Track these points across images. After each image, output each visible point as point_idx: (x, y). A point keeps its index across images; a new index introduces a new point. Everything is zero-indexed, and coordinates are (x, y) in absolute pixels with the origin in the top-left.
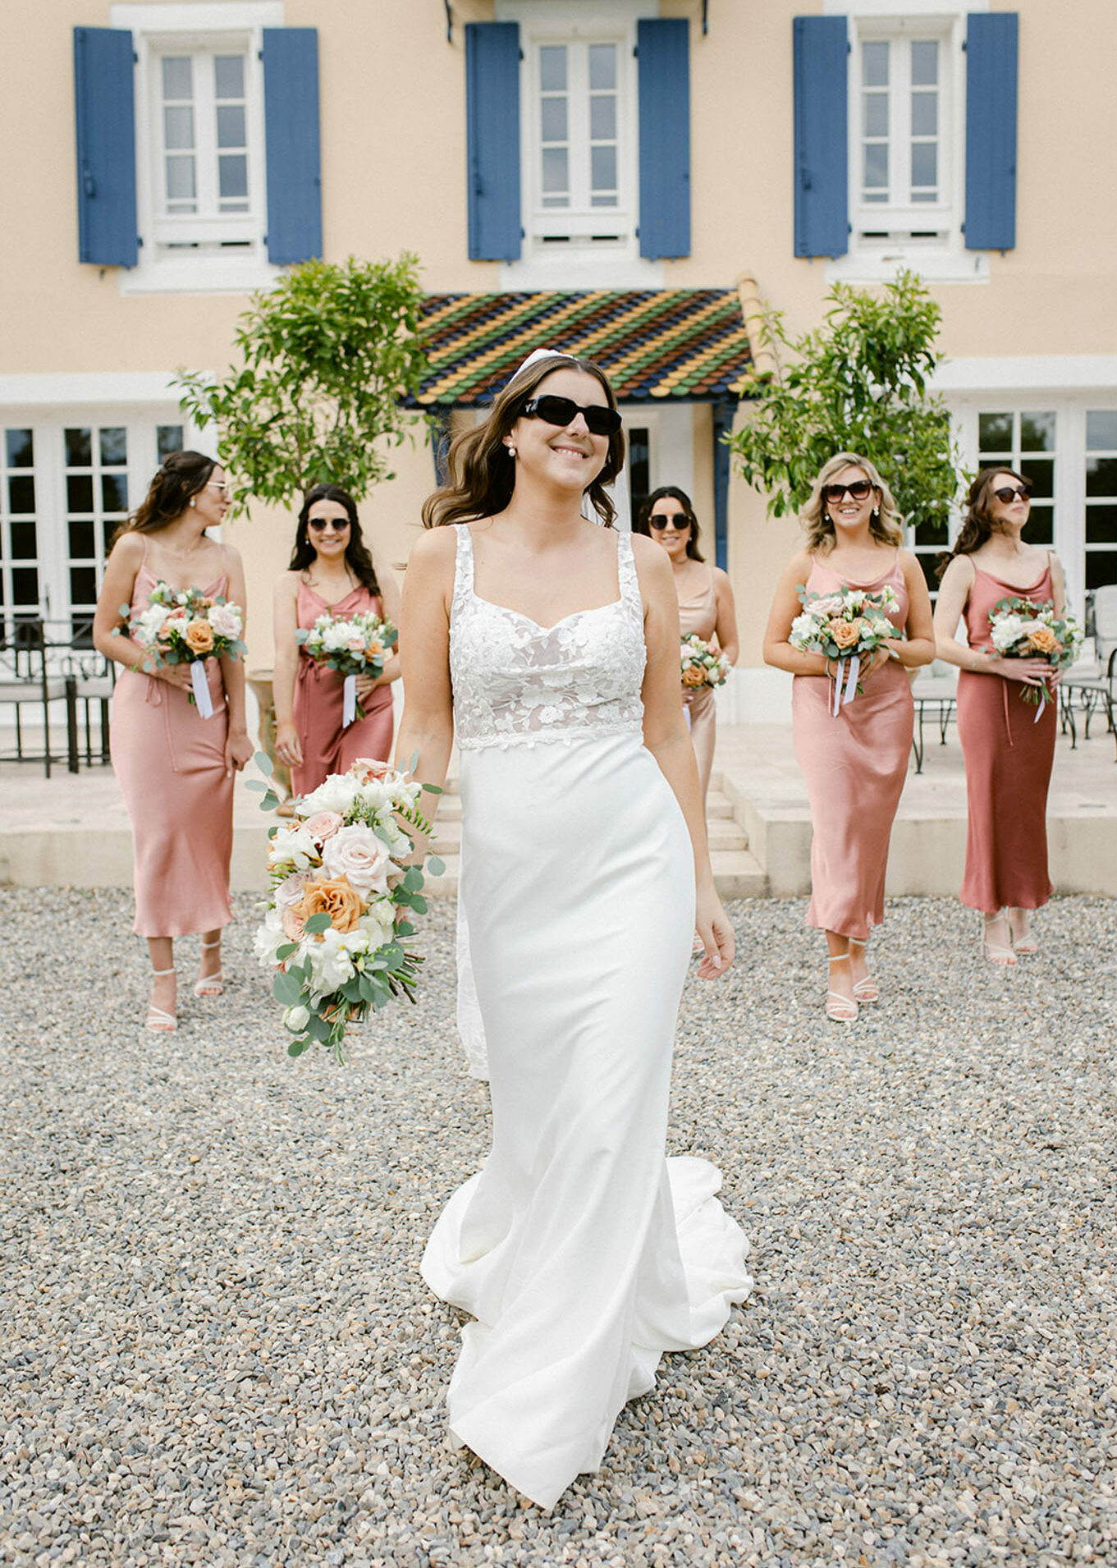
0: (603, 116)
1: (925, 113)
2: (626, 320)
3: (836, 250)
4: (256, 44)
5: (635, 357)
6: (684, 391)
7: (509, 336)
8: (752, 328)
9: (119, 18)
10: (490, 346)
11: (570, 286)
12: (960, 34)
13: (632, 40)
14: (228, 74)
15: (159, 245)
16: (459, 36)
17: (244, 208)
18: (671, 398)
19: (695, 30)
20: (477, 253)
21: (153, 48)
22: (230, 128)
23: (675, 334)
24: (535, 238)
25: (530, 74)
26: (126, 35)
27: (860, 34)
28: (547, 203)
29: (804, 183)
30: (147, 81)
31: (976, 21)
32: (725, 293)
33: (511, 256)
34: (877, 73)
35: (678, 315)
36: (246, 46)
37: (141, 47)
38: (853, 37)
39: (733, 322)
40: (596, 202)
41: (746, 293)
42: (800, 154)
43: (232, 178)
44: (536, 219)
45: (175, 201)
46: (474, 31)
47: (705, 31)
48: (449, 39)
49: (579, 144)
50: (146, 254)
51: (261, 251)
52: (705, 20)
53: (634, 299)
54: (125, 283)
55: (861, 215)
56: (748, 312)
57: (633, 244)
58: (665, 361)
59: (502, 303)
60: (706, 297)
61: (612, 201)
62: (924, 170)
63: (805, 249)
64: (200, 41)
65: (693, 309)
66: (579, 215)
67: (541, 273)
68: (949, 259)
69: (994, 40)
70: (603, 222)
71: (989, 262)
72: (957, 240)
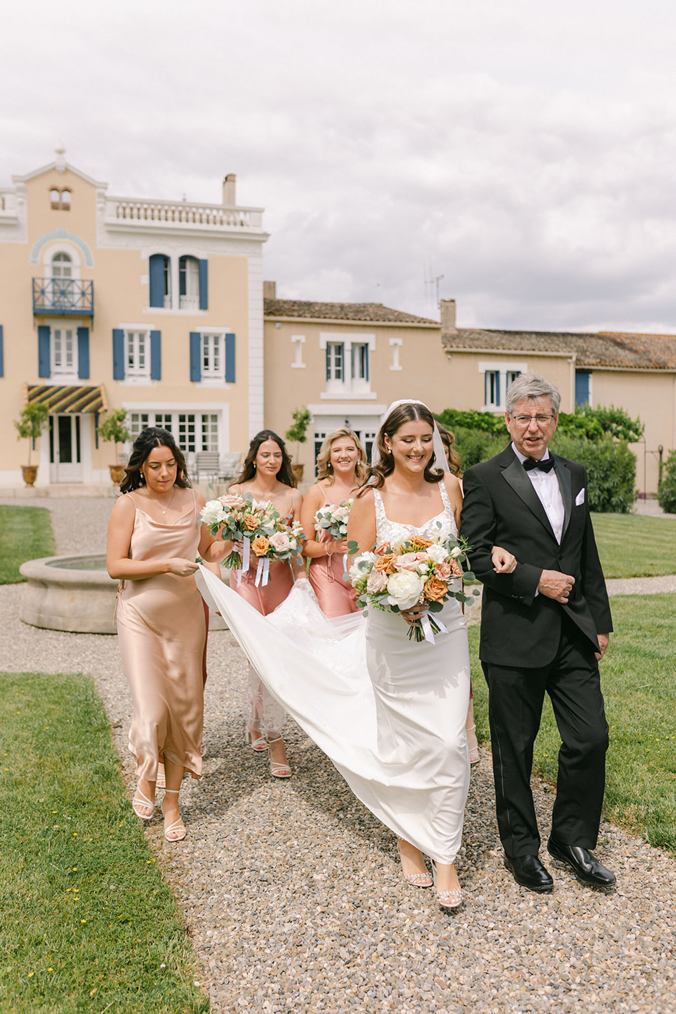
0: (69, 347)
1: (142, 349)
2: (76, 393)
3: (123, 379)
5: (79, 403)
6: (89, 410)
7: (50, 396)
8: (103, 397)
10: (46, 398)
11: (62, 384)
12: (149, 334)
13: (76, 332)
16: (36, 328)
18: (84, 412)
19: (90, 330)
20: (41, 375)
23: (87, 396)
24: (54, 373)
25: (52, 337)
27: (126, 332)
28: (56, 365)
29: (115, 364)
31: (152, 332)
32: (98, 388)
33: (49, 377)
34: (131, 340)
35: (88, 392)
38: (125, 334)
39: (98, 395)
40: (68, 365)
41: (102, 388)
42: (114, 357)
44: (54, 368)
46: (40, 328)
47: (92, 331)
48: (34, 329)
49: (64, 352)
52: (92, 328)
53: (78, 388)
55: (128, 371)
56: (103, 393)
57: (77, 375)
58: (85, 403)
59: (47, 388)
60: (93, 389)
61: (72, 365)
62: (142, 361)
63: (115, 378)
65: (90, 391)
66: (64, 367)
67: (56, 381)
68: (147, 381)
69: (156, 336)
70: (69, 369)
71: (156, 383)
72: (149, 378)
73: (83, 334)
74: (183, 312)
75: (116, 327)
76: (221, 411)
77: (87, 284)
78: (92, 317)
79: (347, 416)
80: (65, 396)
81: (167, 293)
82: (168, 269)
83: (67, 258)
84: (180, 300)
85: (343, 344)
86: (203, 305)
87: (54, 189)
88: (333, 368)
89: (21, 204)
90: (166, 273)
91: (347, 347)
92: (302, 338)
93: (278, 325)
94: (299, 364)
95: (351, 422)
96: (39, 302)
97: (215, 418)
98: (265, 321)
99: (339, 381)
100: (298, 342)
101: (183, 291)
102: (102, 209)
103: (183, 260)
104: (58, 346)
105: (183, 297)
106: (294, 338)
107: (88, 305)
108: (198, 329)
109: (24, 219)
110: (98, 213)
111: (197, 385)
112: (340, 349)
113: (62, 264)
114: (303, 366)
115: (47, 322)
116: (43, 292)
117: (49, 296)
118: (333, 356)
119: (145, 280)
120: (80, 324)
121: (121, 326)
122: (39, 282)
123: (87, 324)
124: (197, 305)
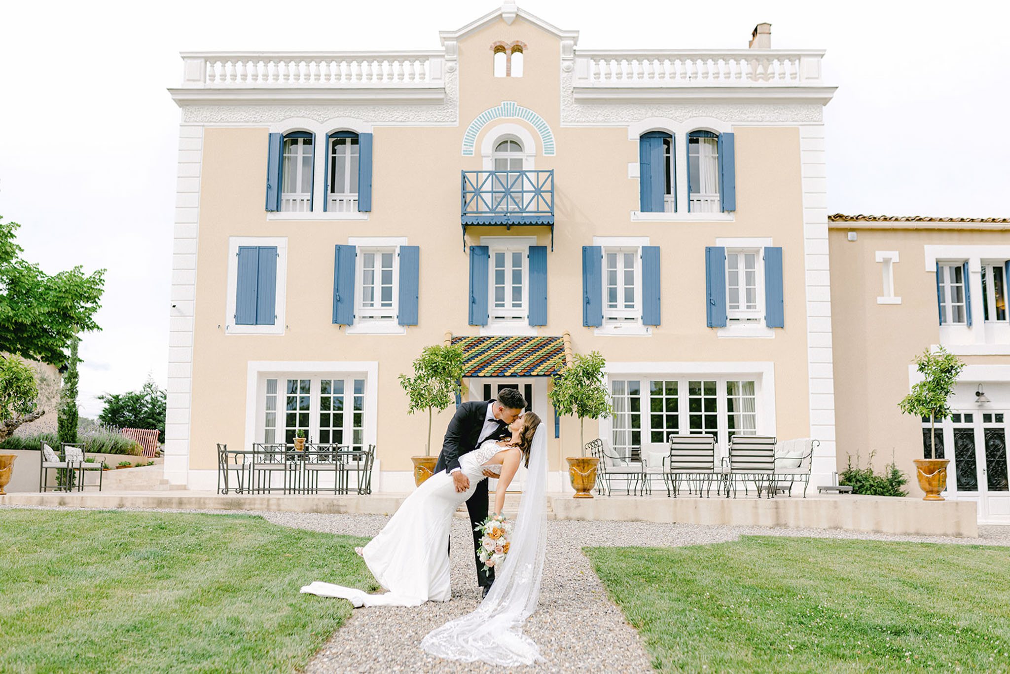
0: (517, 277)
1: (629, 279)
2: (524, 348)
3: (598, 325)
4: (398, 251)
5: (527, 361)
6: (542, 373)
7: (483, 352)
8: (567, 352)
9: (351, 242)
10: (476, 356)
11: (504, 334)
12: (640, 253)
13: (527, 253)
14: (387, 260)
15: (360, 317)
16: (468, 250)
17: (390, 305)
18: (538, 375)
19: (549, 249)
20: (472, 323)
21: (361, 251)
22: (387, 277)
23: (540, 353)
24: (492, 317)
25: (492, 262)
26: (353, 248)
27: (605, 251)
28: (497, 305)
29: (587, 302)
30: (359, 262)
31: (645, 249)
32: (559, 339)
33: (484, 324)
34: (613, 263)
35: (541, 346)
36: (394, 251)
37: (358, 251)
38: (603, 253)
39: (561, 349)
40: (514, 305)
41: (566, 339)
42: (585, 292)
43: (387, 294)
44: (493, 311)
45: (365, 302)
46: (472, 249)
47: (552, 251)
48: (464, 251)
49: (508, 286)
50: (356, 321)
51: (396, 320)
52: (552, 247)
53: (527, 339)
54: (349, 331)
55: (607, 312)
56: (566, 346)
57: (527, 321)
58: (536, 363)
59: (481, 340)
60: (551, 340)
61: (520, 305)
62: (629, 297)
63: (586, 324)
64: (378, 249)
65: (546, 344)
66: (508, 310)
67: (494, 330)
68: (637, 328)
69: (652, 256)
70: (516, 312)
71: (652, 329)
72: (640, 321)
73: (538, 254)
74: (695, 216)
75: (587, 244)
76: (760, 375)
77: (543, 176)
78: (551, 226)
79: (980, 384)
80: (507, 351)
81: (669, 192)
82: (671, 155)
83: (515, 144)
84: (690, 200)
85: (966, 263)
86: (728, 204)
87: (499, 49)
88: (949, 304)
89: (452, 70)
90: (668, 159)
91: (974, 268)
92: (894, 256)
93: (851, 235)
94: (889, 297)
95: (988, 394)
96: (472, 207)
97: (750, 386)
98: (831, 230)
99: (963, 326)
100: (886, 261)
101: (693, 186)
102: (569, 70)
103: (694, 137)
104: (500, 277)
105: (694, 196)
106: (880, 256)
107: (544, 207)
108: (719, 243)
109: (454, 91)
110: (564, 75)
111: (721, 333)
112: (959, 272)
113: (509, 155)
114: (898, 300)
115: (484, 241)
116: (478, 192)
117: (487, 197)
118: (948, 284)
119: (635, 169)
120: (534, 241)
121: (597, 242)
122: (471, 177)
123: (545, 242)
124: (717, 206)
